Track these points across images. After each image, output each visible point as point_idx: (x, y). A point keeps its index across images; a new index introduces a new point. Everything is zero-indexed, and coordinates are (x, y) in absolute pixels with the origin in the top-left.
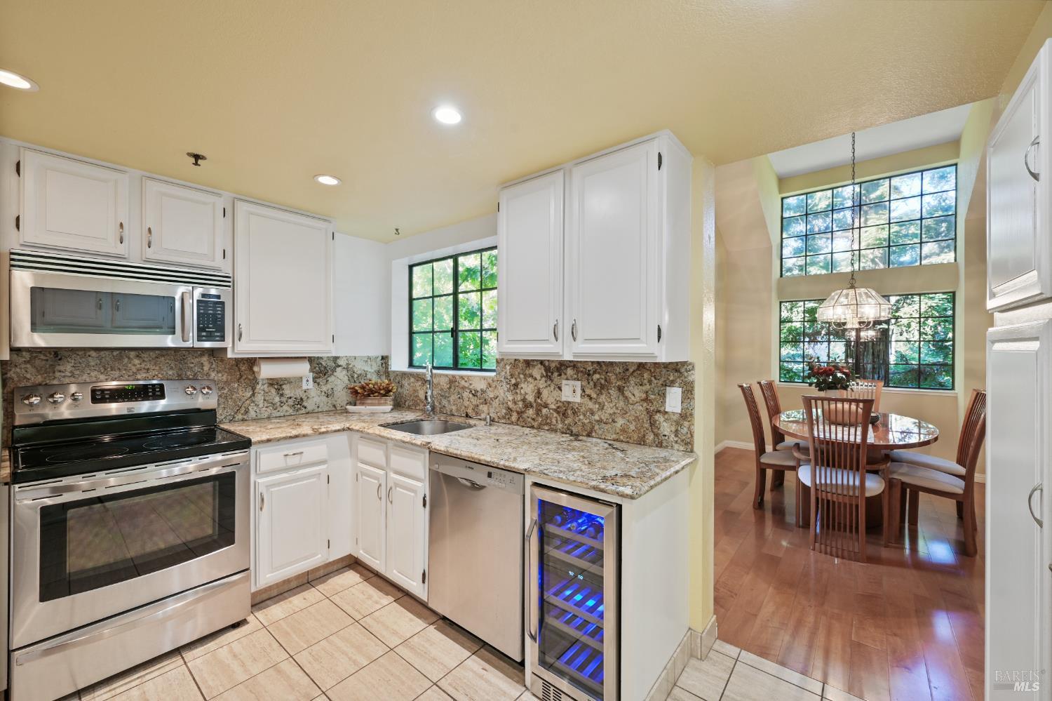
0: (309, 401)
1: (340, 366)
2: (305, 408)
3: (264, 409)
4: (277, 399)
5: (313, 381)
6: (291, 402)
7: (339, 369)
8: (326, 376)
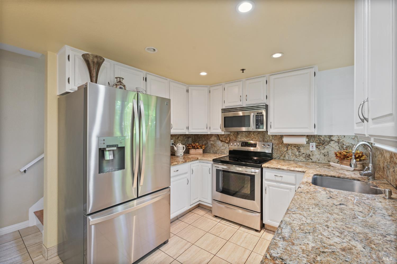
0: (314, 157)
1: (333, 140)
2: (311, 159)
3: (292, 156)
4: (297, 153)
5: (316, 147)
6: (304, 156)
7: (332, 142)
8: (324, 145)
